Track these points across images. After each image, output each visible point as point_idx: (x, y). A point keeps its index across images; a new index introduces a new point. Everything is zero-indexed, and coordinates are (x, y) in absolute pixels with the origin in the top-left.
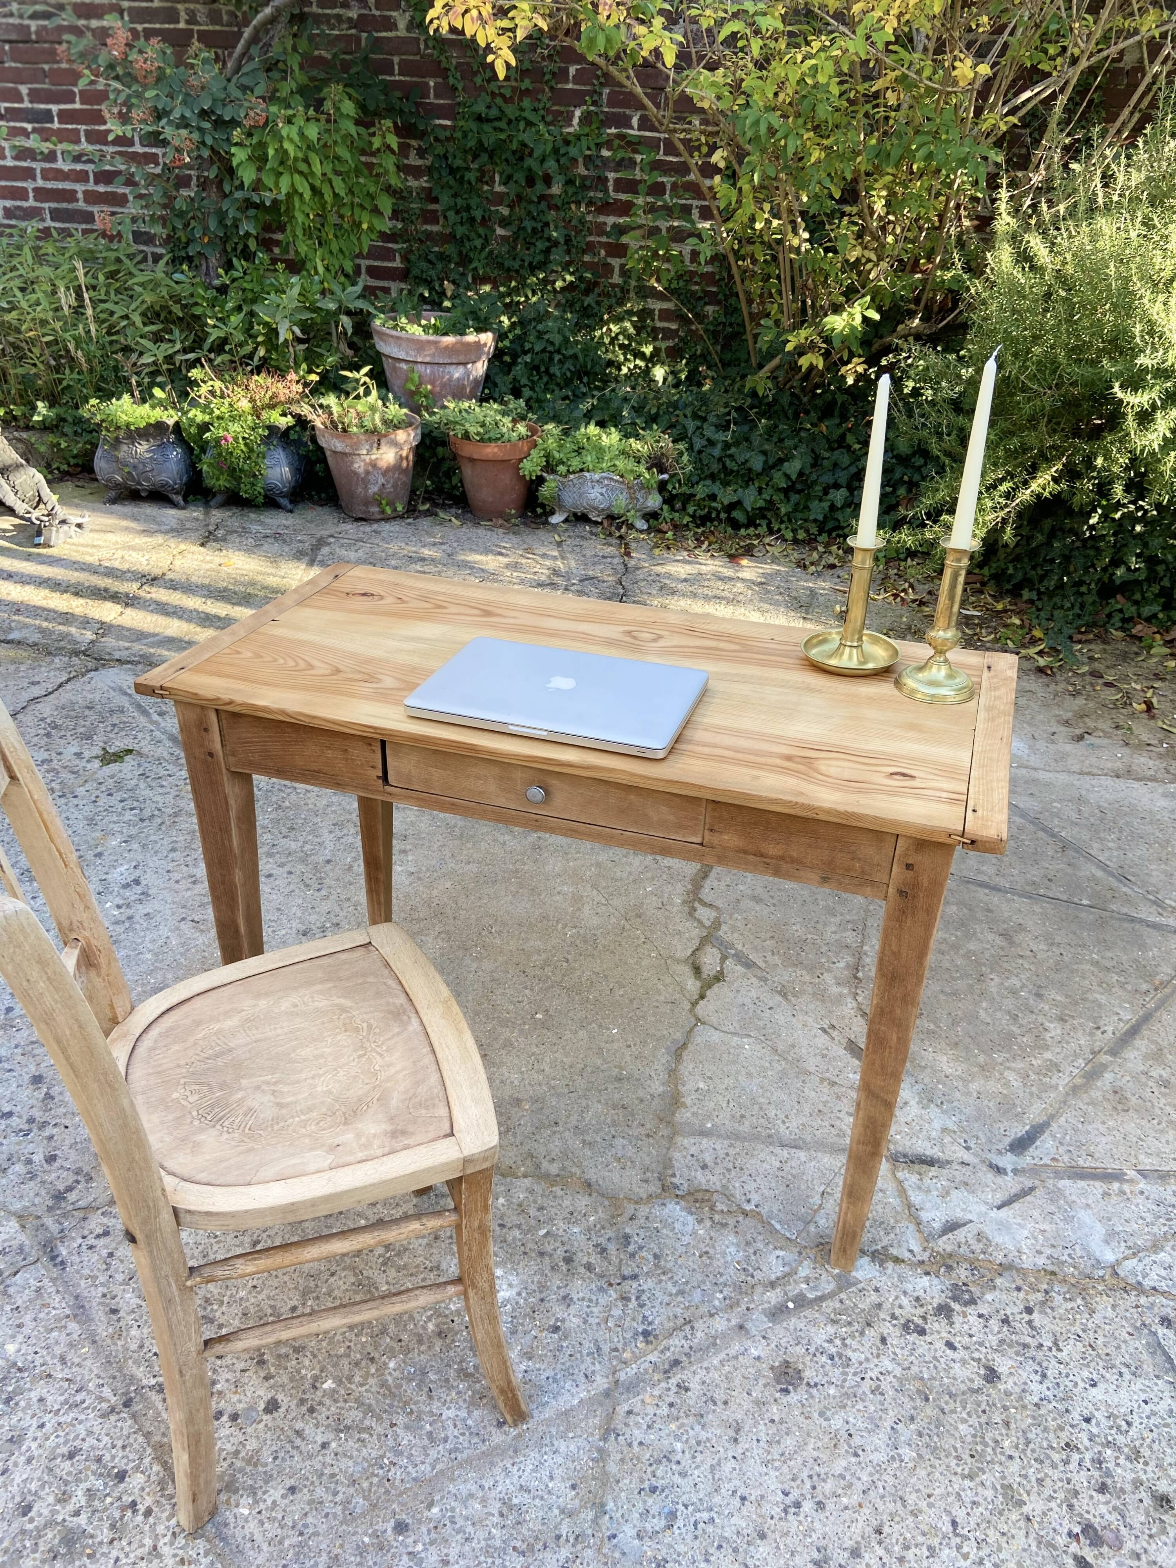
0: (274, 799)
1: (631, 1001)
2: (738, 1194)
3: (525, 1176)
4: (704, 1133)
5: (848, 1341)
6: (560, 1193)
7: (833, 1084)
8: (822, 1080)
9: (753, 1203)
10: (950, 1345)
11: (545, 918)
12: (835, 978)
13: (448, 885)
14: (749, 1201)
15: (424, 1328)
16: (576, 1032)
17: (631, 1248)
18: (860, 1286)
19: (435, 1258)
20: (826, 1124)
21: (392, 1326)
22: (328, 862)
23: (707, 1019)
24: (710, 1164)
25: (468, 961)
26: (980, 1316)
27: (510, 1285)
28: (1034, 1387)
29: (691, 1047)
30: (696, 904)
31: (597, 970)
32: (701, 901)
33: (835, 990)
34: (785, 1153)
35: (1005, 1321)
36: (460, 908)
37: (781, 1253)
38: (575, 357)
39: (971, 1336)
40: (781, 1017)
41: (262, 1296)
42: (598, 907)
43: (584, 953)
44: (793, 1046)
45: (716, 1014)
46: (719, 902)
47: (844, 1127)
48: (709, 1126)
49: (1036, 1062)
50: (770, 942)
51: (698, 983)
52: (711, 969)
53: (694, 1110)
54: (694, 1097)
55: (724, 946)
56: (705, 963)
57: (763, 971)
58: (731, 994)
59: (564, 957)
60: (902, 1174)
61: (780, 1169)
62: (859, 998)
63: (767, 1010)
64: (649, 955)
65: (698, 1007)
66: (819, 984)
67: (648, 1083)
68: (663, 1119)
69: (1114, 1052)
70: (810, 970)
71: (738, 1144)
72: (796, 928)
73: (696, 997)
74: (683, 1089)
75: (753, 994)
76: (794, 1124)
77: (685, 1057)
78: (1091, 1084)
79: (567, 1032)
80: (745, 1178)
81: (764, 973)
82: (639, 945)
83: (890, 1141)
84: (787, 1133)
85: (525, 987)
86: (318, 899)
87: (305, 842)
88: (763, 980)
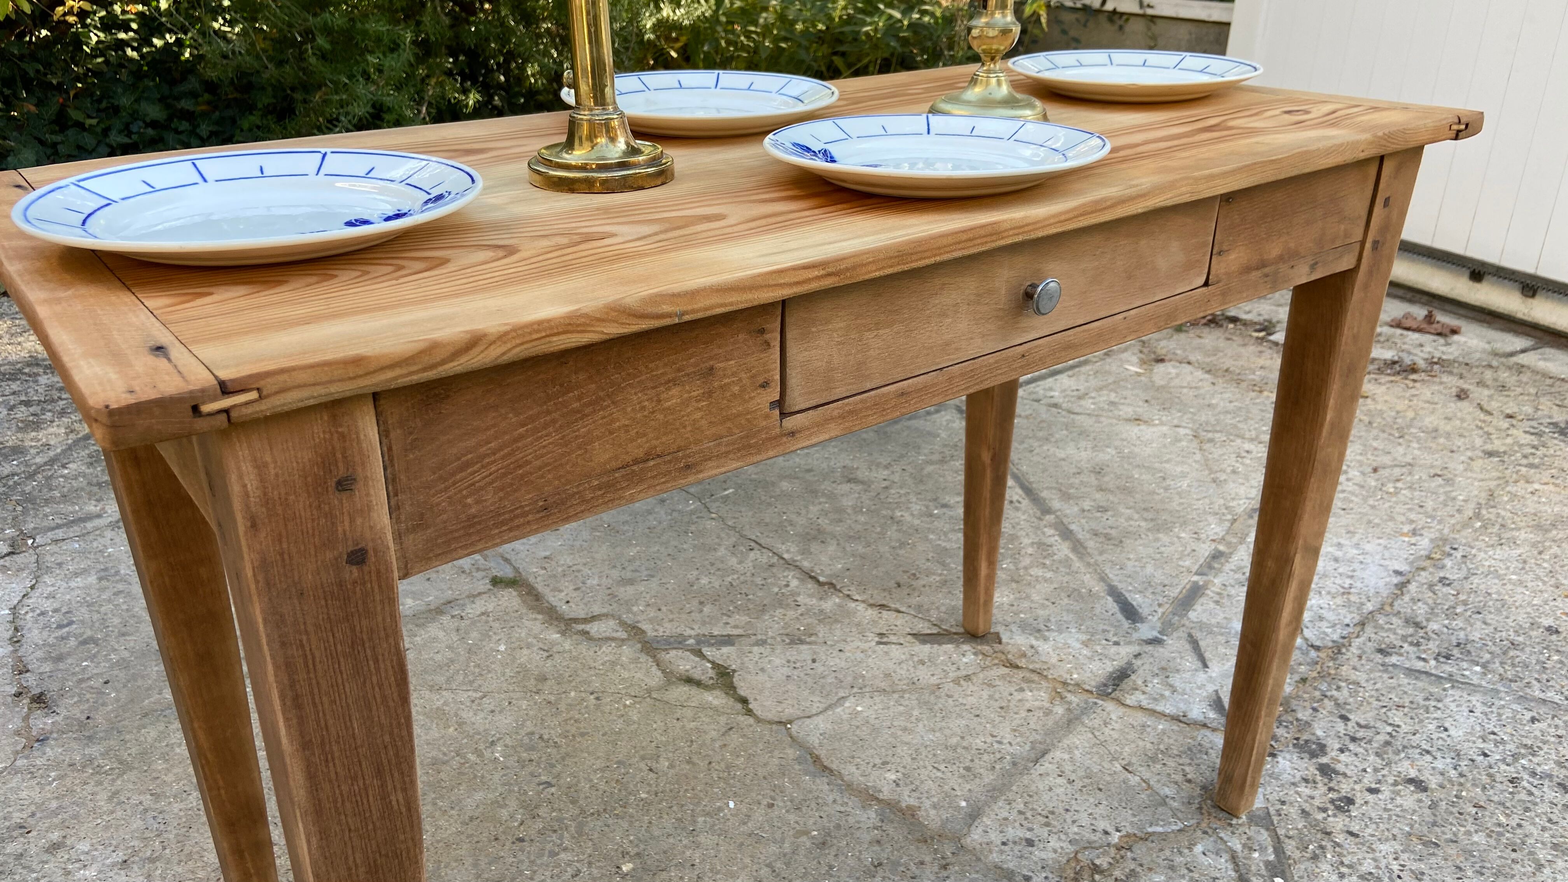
1: (690, 762)
2: (1088, 835)
4: (974, 815)
5: (1346, 862)
7: (967, 678)
8: (956, 681)
9: (1110, 829)
10: (1372, 791)
12: (811, 596)
14: (1106, 833)
16: (697, 844)
18: (1272, 811)
20: (1023, 714)
23: (785, 716)
24: (1028, 835)
26: (1342, 751)
28: (1439, 764)
29: (822, 753)
30: (580, 627)
31: (599, 764)
32: (576, 620)
33: (828, 605)
34: (1046, 766)
35: (1354, 739)
37: (1199, 849)
39: (1365, 770)
40: (834, 661)
42: (479, 705)
43: (554, 761)
44: (887, 675)
45: (784, 705)
46: (596, 610)
47: (1037, 703)
48: (964, 804)
49: (1030, 550)
50: (706, 610)
51: (717, 692)
52: (704, 672)
53: (927, 804)
54: (906, 793)
55: (678, 642)
56: (687, 671)
57: (748, 636)
58: (762, 677)
59: (539, 784)
60: (1130, 700)
61: (1071, 782)
62: (857, 597)
63: (814, 665)
64: (625, 706)
65: (759, 713)
66: (808, 610)
67: (851, 820)
68: (925, 839)
69: (1046, 510)
70: (781, 605)
71: (1011, 795)
72: (704, 581)
73: (739, 706)
74: (886, 794)
75: (777, 661)
76: (1008, 737)
77: (834, 767)
78: (1078, 541)
79: (688, 853)
80: (1068, 817)
81: (753, 637)
82: (597, 707)
83: (1077, 685)
84: (1019, 748)
85: (553, 854)
88: (762, 643)
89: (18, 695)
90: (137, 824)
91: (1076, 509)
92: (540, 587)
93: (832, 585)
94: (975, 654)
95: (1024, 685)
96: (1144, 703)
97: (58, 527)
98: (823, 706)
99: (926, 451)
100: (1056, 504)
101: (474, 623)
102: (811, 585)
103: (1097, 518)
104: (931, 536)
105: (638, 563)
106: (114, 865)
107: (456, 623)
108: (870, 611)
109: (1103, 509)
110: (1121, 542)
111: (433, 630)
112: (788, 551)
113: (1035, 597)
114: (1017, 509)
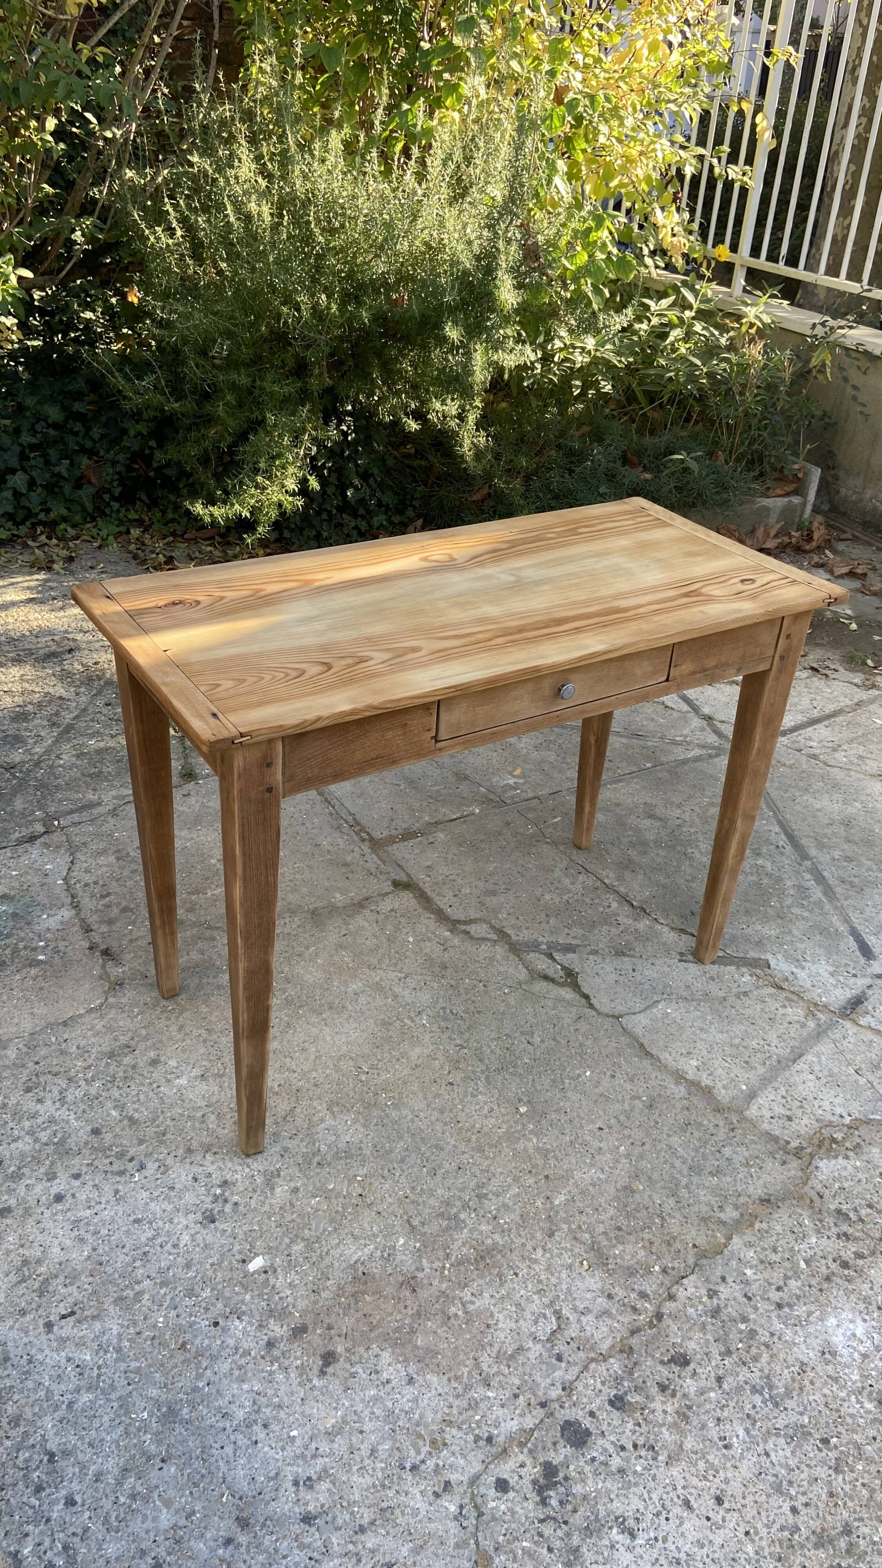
2: (828, 1117)
3: (729, 1238)
4: (752, 1096)
6: (764, 1226)
7: (745, 994)
8: (738, 996)
9: (844, 1114)
11: (385, 1023)
12: (627, 917)
14: (842, 1117)
15: (868, 1412)
16: (567, 1099)
17: (852, 1215)
19: (790, 1360)
20: (786, 1025)
21: (855, 1436)
22: (96, 1132)
23: (617, 1012)
24: (789, 1113)
25: (394, 1113)
27: (851, 1321)
29: (645, 1042)
30: (463, 927)
31: (493, 1035)
32: (459, 922)
33: (641, 926)
34: (801, 1065)
40: (650, 973)
41: (763, 1532)
42: (405, 983)
43: (463, 1030)
44: (688, 987)
45: (615, 1003)
46: (473, 914)
47: (795, 1018)
48: (744, 1087)
49: (792, 892)
50: (552, 921)
51: (568, 989)
52: (556, 972)
53: (719, 1085)
54: (705, 1076)
55: (534, 946)
56: (544, 970)
57: (585, 946)
58: (598, 980)
59: (456, 1046)
60: (863, 1021)
61: (818, 1078)
62: (662, 921)
63: (634, 974)
64: (505, 993)
65: (598, 1007)
66: (627, 929)
67: (669, 1092)
68: (718, 1110)
69: (805, 857)
70: (606, 923)
71: (776, 1084)
72: (548, 897)
73: (584, 1001)
74: (690, 1076)
75: (608, 969)
76: (775, 1041)
77: (654, 1053)
78: (829, 886)
79: (562, 1104)
80: (816, 1103)
81: (589, 947)
82: (486, 992)
83: (825, 1006)
84: (781, 1050)
85: (473, 1095)
86: (159, 1176)
87: (31, 1133)
88: (595, 952)
89: (91, 948)
90: (202, 1050)
91: (828, 857)
92: (428, 891)
93: (643, 909)
94: (751, 975)
95: (786, 1003)
96: (873, 1025)
97: (72, 812)
98: (643, 1007)
100: (813, 852)
101: (387, 917)
102: (627, 908)
103: (844, 867)
105: (496, 877)
106: (196, 1077)
107: (373, 917)
108: (672, 934)
109: (849, 859)
110: (862, 889)
111: (360, 921)
112: (607, 877)
113: (795, 932)
114: (782, 854)
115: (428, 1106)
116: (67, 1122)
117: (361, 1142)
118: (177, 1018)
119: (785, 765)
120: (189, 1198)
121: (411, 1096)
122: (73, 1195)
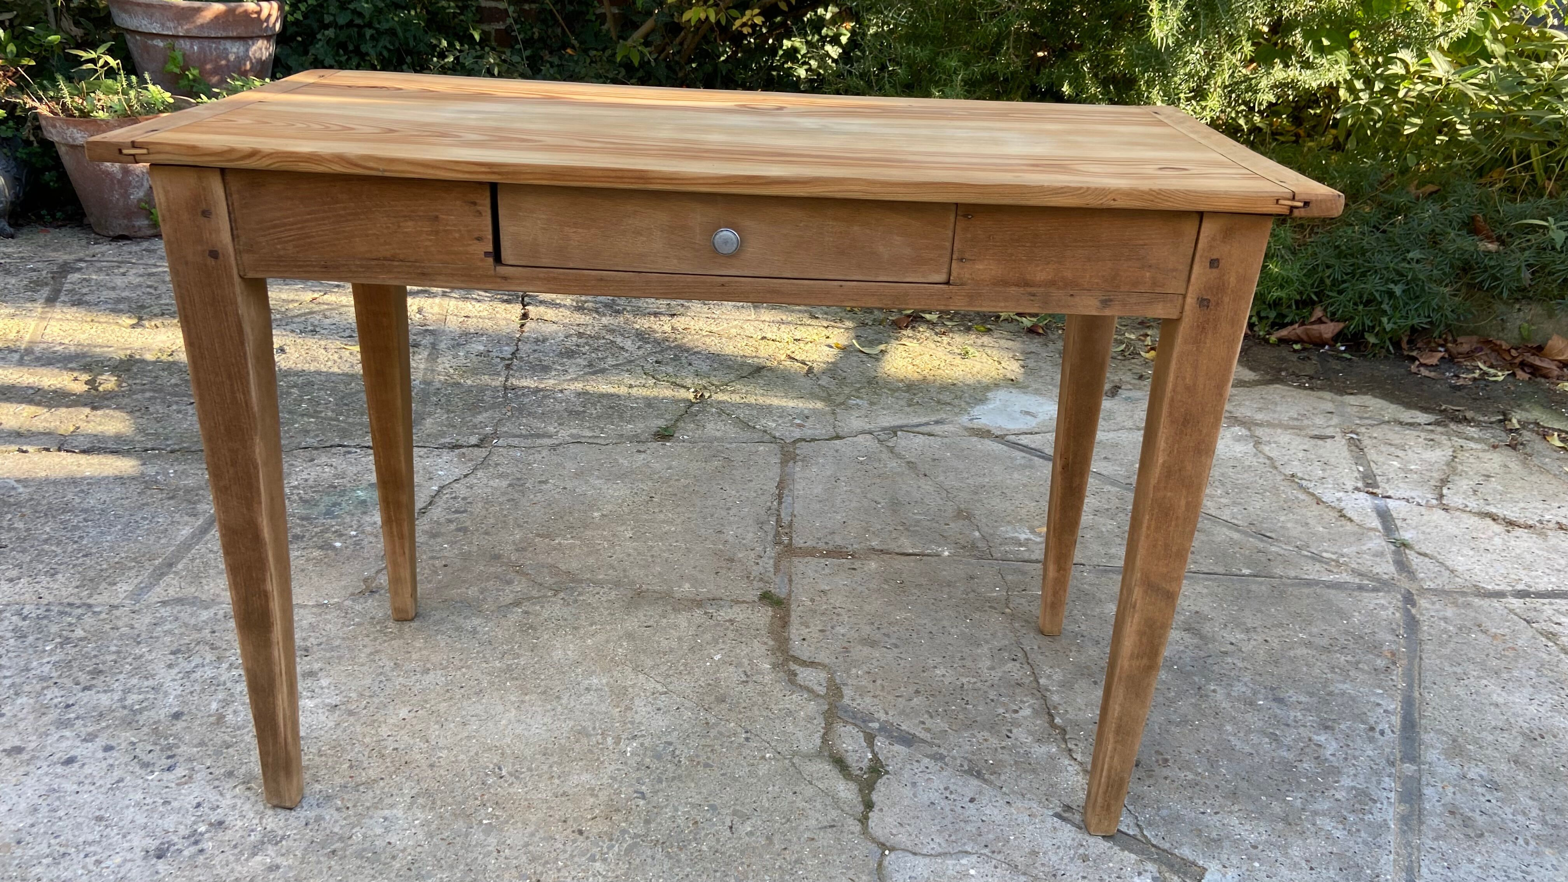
0: (54, 629)
1: (769, 839)
11: (583, 732)
12: (1030, 733)
13: (403, 713)
22: (177, 716)
23: (893, 841)
25: (477, 836)
30: (794, 667)
31: (695, 799)
32: (796, 659)
33: (1040, 751)
36: (437, 747)
38: (392, 32)
40: (993, 812)
42: (655, 699)
43: (664, 777)
44: (1034, 853)
45: (903, 830)
46: (822, 657)
49: (1340, 795)
50: (916, 700)
51: (853, 786)
52: (860, 760)
55: (861, 720)
56: (847, 751)
57: (931, 744)
58: (908, 792)
59: (636, 792)
62: (1078, 756)
63: (968, 805)
64: (763, 757)
65: (871, 823)
66: (1014, 747)
69: (1411, 757)
70: (991, 728)
72: (940, 671)
73: (860, 809)
75: (936, 784)
78: (1420, 810)
81: (935, 748)
82: (741, 745)
85: (593, 859)
86: (173, 785)
87: (127, 691)
88: (938, 758)
91: (1455, 770)
92: (794, 615)
93: (1064, 731)
97: (519, 436)
98: (939, 850)
99: (1315, 630)
100: (1432, 755)
101: (716, 625)
102: (1041, 722)
103: (1474, 794)
104: (1228, 728)
105: (895, 629)
107: (701, 620)
108: (1078, 777)
109: (1494, 786)
110: (1482, 835)
111: (682, 619)
112: (1049, 677)
113: (1295, 852)
114: (1371, 740)
115: (527, 845)
116: (166, 694)
117: (405, 849)
118: (385, 641)
119: (1485, 632)
120: (169, 822)
121: (519, 825)
122: (84, 765)
